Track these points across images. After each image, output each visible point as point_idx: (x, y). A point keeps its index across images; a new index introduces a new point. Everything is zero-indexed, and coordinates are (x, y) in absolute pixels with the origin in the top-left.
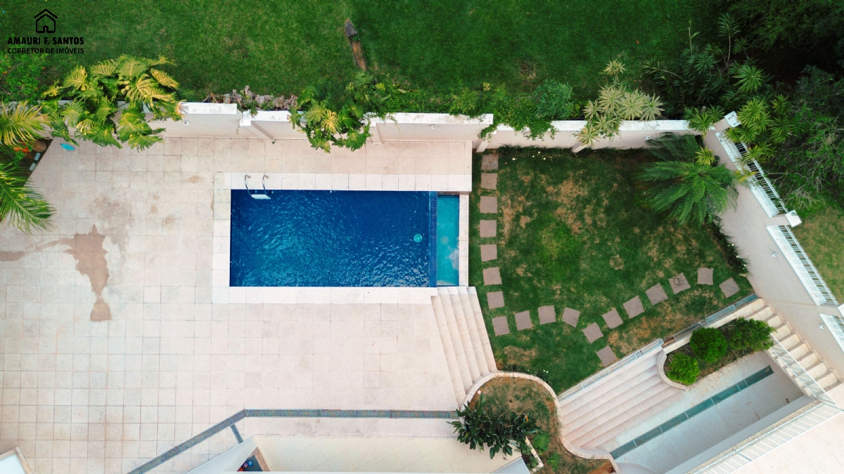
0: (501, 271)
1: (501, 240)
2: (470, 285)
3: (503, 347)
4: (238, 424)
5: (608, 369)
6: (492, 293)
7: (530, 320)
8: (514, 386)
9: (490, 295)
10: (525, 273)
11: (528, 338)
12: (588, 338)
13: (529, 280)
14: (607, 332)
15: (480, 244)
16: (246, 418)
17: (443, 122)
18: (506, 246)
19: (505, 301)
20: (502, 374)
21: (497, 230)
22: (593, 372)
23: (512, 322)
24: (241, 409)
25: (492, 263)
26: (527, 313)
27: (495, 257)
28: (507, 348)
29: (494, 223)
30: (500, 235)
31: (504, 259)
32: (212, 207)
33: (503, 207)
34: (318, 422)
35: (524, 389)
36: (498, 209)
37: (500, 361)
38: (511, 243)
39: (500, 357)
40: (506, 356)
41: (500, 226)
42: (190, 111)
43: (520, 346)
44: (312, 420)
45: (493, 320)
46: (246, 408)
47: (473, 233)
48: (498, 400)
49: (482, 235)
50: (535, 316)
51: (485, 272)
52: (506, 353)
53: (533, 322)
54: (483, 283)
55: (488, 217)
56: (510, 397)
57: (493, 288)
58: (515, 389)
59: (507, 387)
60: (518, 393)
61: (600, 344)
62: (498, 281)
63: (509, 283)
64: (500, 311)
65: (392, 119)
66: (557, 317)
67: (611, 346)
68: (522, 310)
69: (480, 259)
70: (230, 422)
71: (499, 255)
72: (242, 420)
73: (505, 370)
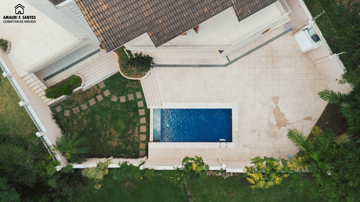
0: (139, 114)
1: (139, 125)
2: (149, 109)
3: (138, 88)
4: (228, 62)
5: (102, 80)
6: (142, 106)
7: (129, 97)
8: (134, 75)
9: (142, 105)
10: (130, 113)
11: (129, 91)
12: (108, 91)
13: (129, 111)
14: (102, 93)
15: (146, 123)
16: (225, 64)
17: (157, 167)
18: (137, 123)
19: (137, 103)
20: (138, 79)
21: (140, 128)
22: (107, 79)
23: (135, 96)
24: (227, 67)
25: (142, 117)
26: (130, 99)
27: (141, 119)
28: (137, 87)
29: (141, 131)
30: (139, 127)
31: (137, 118)
32: (239, 136)
33: (138, 136)
34: (200, 63)
35: (130, 74)
36: (139, 136)
37: (139, 83)
38: (135, 124)
39: (139, 84)
40: (137, 85)
41: (139, 130)
42: (242, 169)
43: (133, 88)
44: (203, 64)
45: (141, 97)
46: (225, 67)
47: (148, 128)
48: (140, 70)
49: (145, 127)
50: (127, 98)
51: (144, 114)
52: (137, 86)
53: (128, 96)
54: (145, 110)
55: (143, 133)
56: (135, 71)
57: (141, 108)
58: (134, 74)
59: (136, 75)
60: (133, 73)
61: (104, 89)
62: (140, 111)
63: (136, 110)
64: (139, 100)
65: (174, 168)
66: (119, 98)
67: (100, 88)
68: (132, 100)
69: (146, 118)
70: (230, 63)
71: (139, 120)
72: (226, 63)
73: (137, 80)
